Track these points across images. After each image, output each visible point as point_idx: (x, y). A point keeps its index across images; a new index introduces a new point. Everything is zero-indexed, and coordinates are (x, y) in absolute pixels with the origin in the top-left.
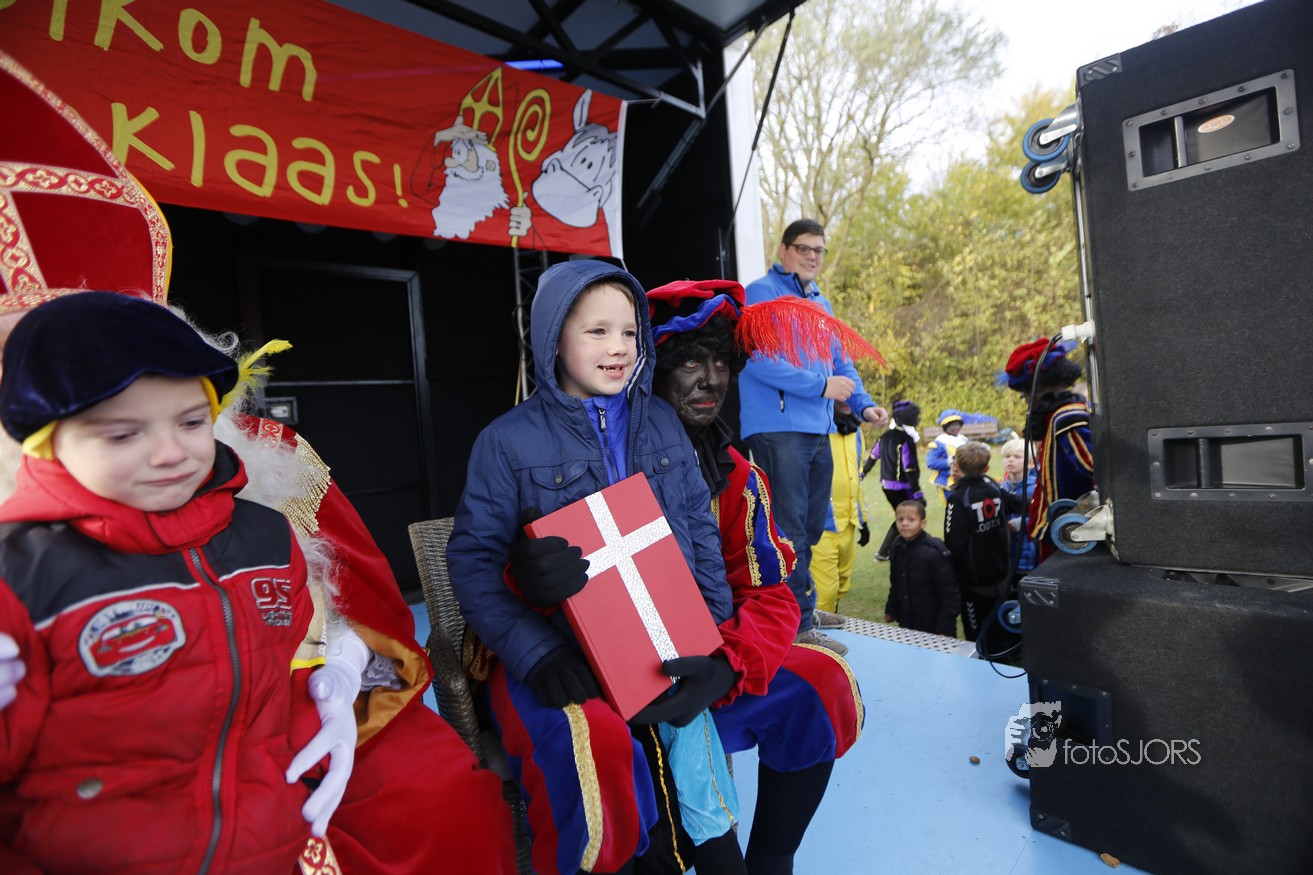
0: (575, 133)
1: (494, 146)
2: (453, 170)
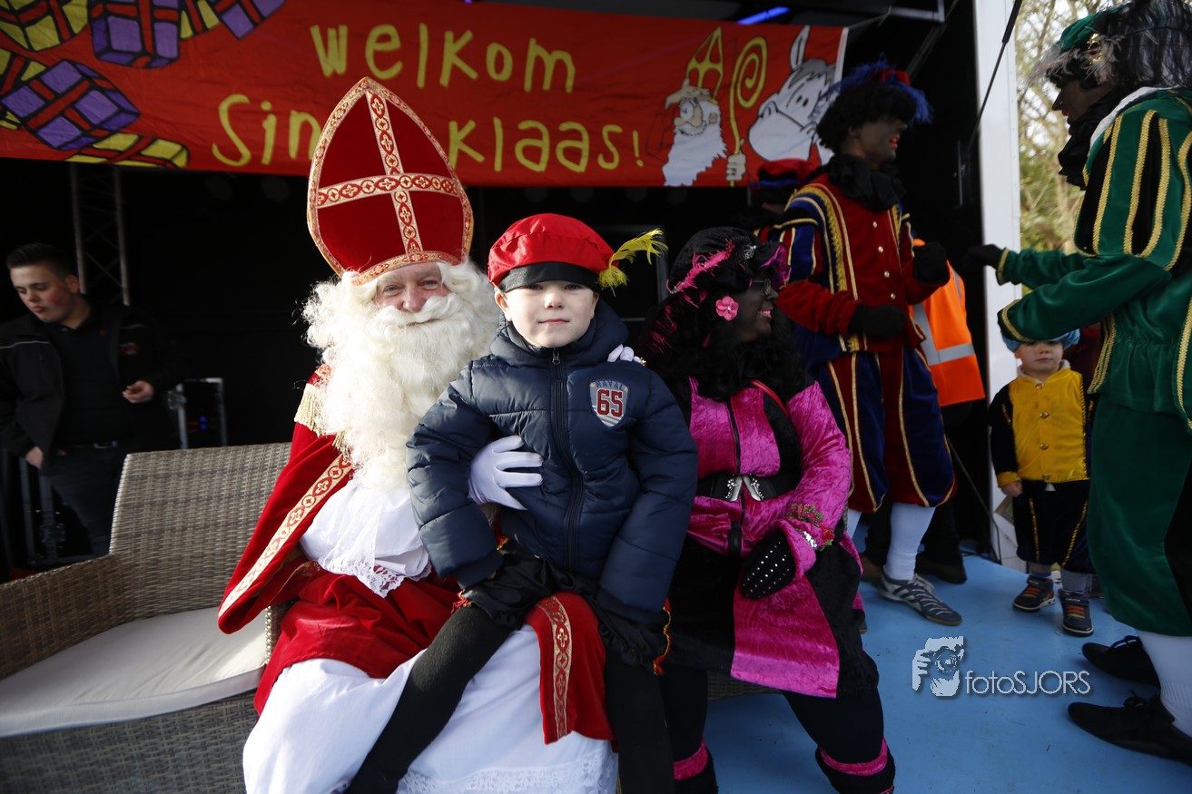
0: (792, 72)
2: (681, 128)
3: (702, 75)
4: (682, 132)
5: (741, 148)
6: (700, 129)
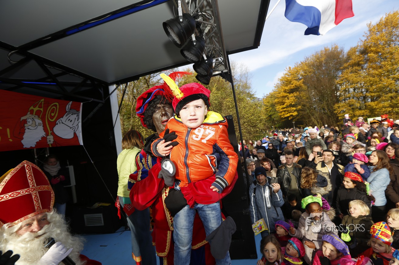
0: (67, 112)
1: (41, 119)
2: (28, 127)
3: (35, 111)
6: (35, 128)
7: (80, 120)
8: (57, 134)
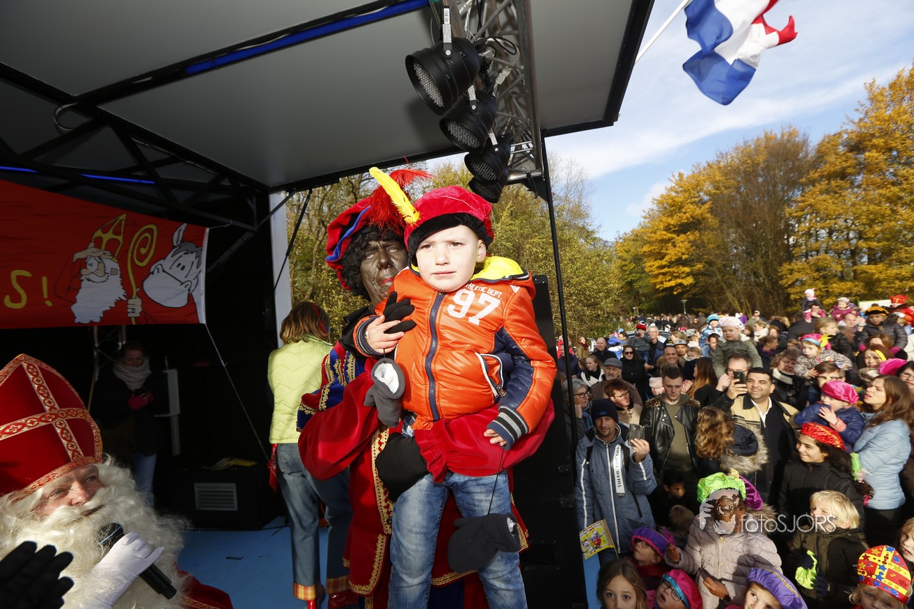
1: (117, 259)
2: (87, 277)
3: (105, 241)
4: (89, 280)
5: (137, 294)
6: (104, 279)
7: (203, 267)
8: (150, 296)
